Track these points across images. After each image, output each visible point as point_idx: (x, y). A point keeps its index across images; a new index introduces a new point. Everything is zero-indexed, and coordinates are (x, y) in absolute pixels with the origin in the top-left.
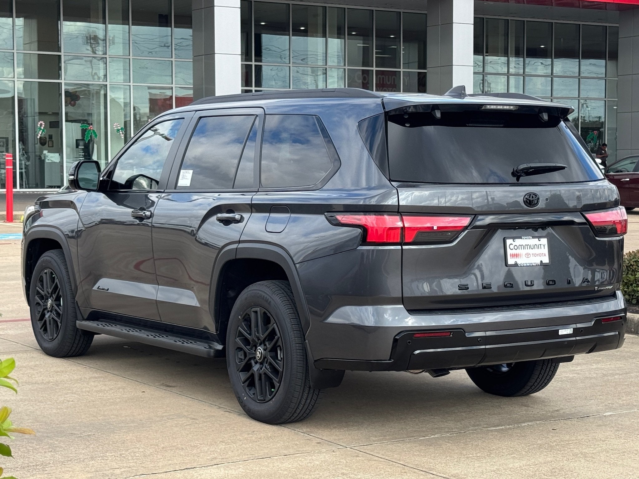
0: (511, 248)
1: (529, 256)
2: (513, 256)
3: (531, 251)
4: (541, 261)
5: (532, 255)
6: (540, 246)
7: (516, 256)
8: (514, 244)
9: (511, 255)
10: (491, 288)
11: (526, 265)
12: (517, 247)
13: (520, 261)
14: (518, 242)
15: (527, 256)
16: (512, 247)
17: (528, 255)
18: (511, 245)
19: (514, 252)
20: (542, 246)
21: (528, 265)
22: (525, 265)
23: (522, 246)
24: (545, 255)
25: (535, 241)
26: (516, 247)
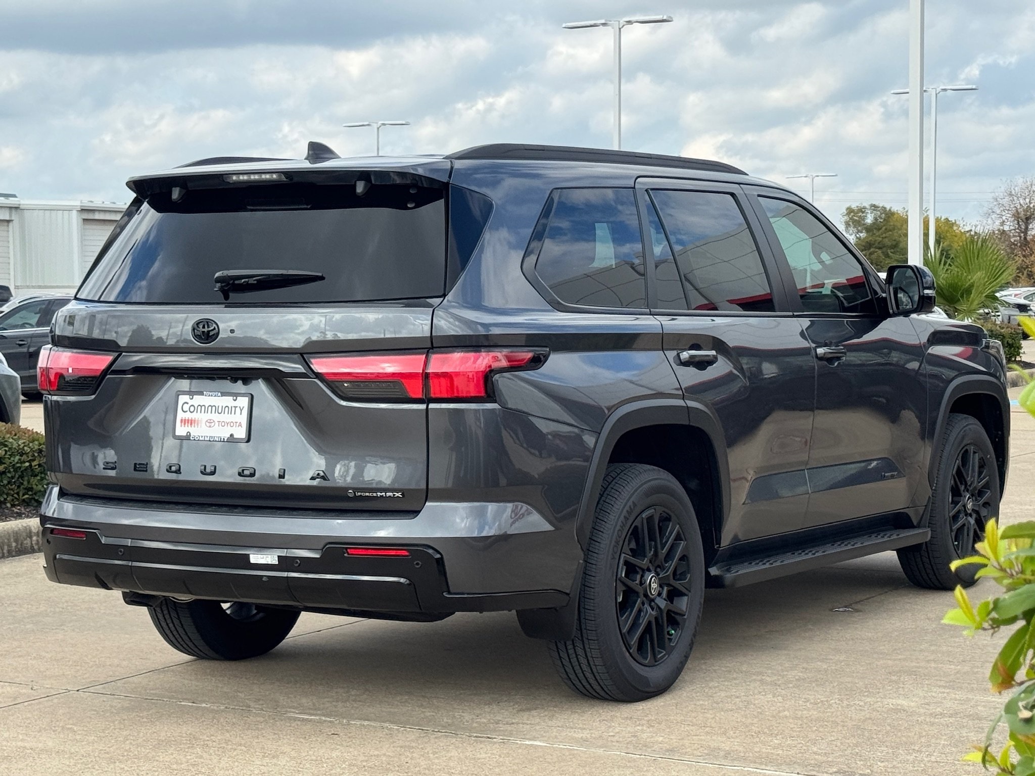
0: (184, 410)
1: (213, 424)
2: (185, 422)
3: (215, 417)
4: (232, 435)
5: (217, 424)
6: (233, 409)
7: (190, 422)
8: (191, 402)
9: (182, 420)
10: (146, 471)
11: (203, 439)
12: (194, 409)
13: (195, 432)
14: (198, 400)
15: (208, 424)
16: (186, 407)
17: (210, 422)
18: (186, 404)
19: (188, 416)
20: (238, 410)
21: (206, 439)
22: (201, 439)
23: (203, 407)
24: (240, 425)
25: (228, 401)
26: (192, 409)
